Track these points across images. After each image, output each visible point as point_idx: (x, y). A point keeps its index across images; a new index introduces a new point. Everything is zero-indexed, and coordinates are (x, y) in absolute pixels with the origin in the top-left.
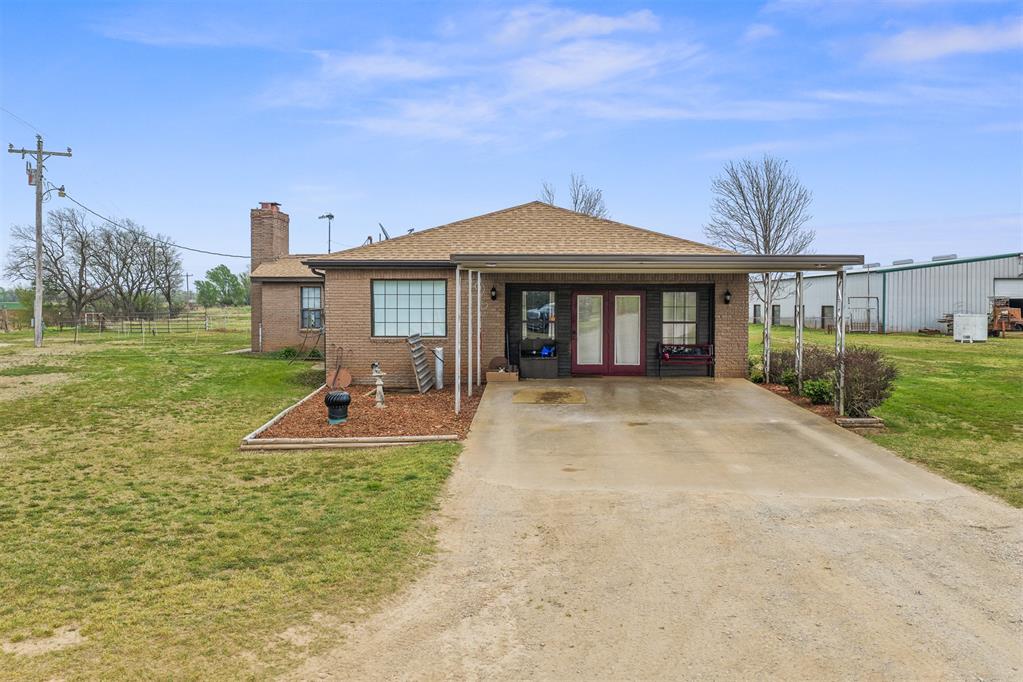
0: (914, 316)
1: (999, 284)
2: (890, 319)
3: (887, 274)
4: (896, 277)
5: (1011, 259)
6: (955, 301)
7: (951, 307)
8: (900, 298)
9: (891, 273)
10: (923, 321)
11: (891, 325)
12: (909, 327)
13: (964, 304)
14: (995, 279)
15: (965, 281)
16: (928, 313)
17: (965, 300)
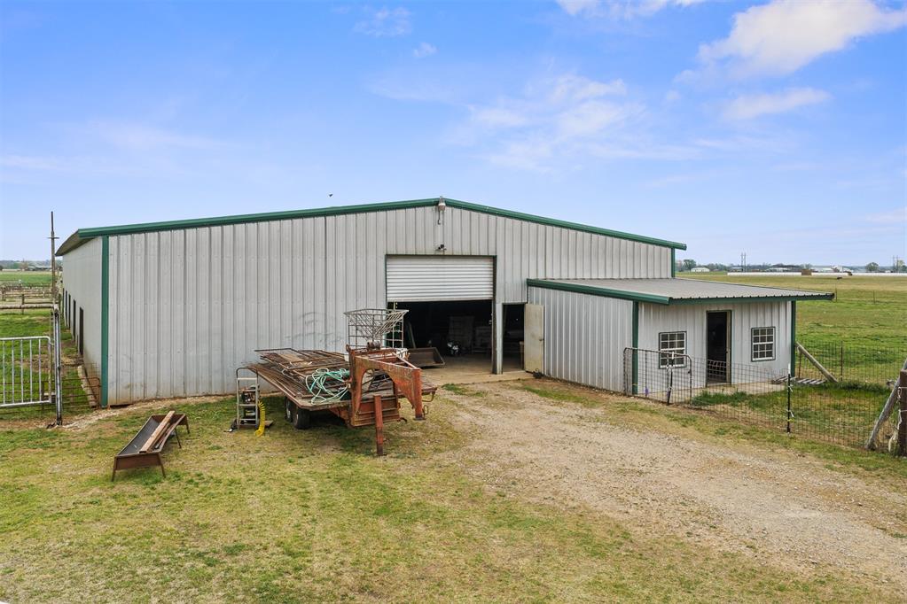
0: (192, 353)
1: (397, 268)
2: (125, 364)
3: (112, 240)
4: (140, 248)
5: (420, 210)
6: (299, 312)
7: (287, 323)
8: (153, 306)
9: (125, 239)
10: (216, 365)
11: (126, 380)
12: (178, 383)
13: (320, 317)
14: (388, 257)
15: (320, 262)
16: (228, 344)
17: (320, 309)
